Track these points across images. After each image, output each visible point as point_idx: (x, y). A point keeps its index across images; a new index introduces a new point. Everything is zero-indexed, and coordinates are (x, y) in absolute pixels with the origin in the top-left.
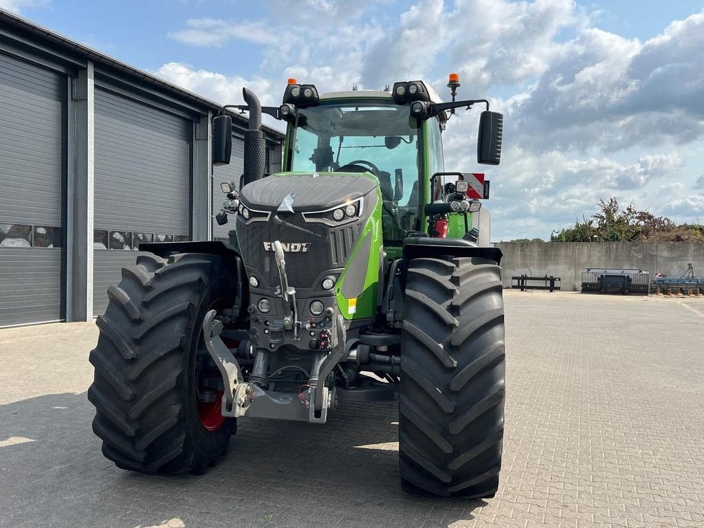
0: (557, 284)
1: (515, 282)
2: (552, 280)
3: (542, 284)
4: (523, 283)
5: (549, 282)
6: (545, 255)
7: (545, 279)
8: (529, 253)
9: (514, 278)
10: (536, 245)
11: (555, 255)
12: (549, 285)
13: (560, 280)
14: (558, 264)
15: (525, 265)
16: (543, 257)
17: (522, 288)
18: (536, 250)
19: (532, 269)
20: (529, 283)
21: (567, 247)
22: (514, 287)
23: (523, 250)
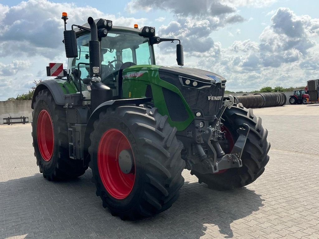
0: (26, 120)
1: (5, 121)
2: (24, 118)
3: (20, 120)
4: (9, 121)
5: (22, 119)
6: (17, 107)
7: (21, 118)
8: (8, 106)
9: (4, 119)
10: (12, 102)
11: (22, 107)
12: (23, 121)
13: (28, 118)
14: (23, 111)
15: (6, 112)
16: (16, 108)
17: (9, 123)
18: (12, 105)
19: (10, 114)
20: (13, 121)
21: (27, 102)
22: (4, 123)
23: (4, 105)
